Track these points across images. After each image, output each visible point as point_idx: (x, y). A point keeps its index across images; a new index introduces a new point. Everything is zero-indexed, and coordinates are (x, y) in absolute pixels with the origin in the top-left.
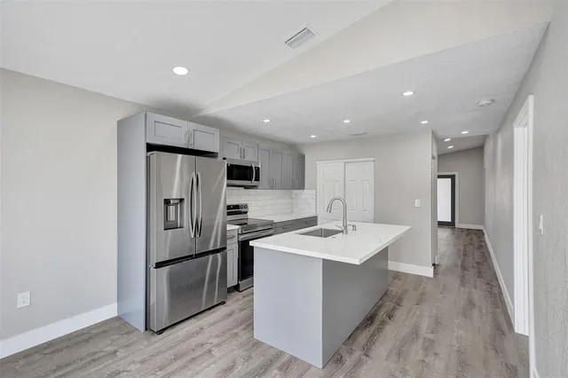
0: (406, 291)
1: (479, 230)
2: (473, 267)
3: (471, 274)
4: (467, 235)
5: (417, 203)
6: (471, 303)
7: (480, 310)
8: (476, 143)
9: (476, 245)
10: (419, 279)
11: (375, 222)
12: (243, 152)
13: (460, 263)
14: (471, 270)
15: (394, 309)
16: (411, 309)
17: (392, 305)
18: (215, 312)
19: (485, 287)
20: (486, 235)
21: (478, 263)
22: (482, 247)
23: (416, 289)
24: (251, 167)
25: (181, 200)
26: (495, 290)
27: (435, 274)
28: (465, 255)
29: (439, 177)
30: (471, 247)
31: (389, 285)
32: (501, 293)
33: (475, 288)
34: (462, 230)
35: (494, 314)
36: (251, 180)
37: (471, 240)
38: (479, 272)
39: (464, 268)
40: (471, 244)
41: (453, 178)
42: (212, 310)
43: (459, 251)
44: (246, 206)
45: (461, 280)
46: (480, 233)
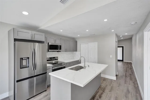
0: (107, 85)
1: (130, 62)
2: (129, 76)
3: (128, 79)
4: (127, 64)
5: (111, 56)
6: (128, 91)
7: (131, 94)
8: (129, 37)
9: (130, 68)
10: (111, 80)
11: (98, 63)
12: (55, 41)
13: (124, 75)
14: (128, 77)
15: (102, 93)
16: (108, 93)
17: (102, 92)
18: (42, 94)
19: (133, 84)
20: (133, 65)
21: (130, 75)
22: (131, 68)
23: (110, 85)
24: (58, 45)
25: (28, 58)
26: (136, 86)
27: (117, 79)
28: (126, 71)
29: (118, 47)
30: (128, 68)
31: (102, 83)
32: (138, 87)
33: (130, 85)
34: (125, 62)
35: (136, 96)
36: (58, 49)
37: (128, 66)
38: (131, 78)
39: (126, 76)
40: (128, 67)
41: (123, 47)
42: (41, 94)
43: (124, 70)
44: (57, 57)
45: (125, 81)
46: (131, 64)
